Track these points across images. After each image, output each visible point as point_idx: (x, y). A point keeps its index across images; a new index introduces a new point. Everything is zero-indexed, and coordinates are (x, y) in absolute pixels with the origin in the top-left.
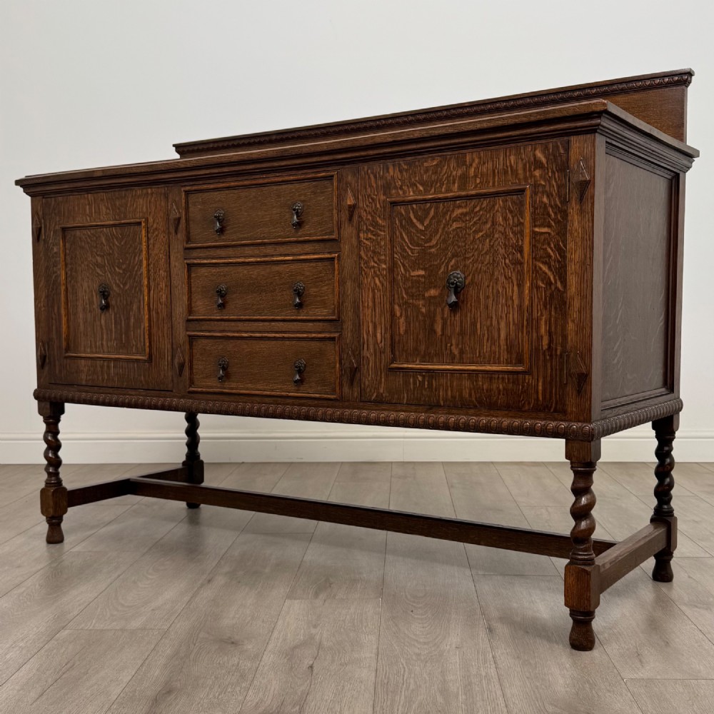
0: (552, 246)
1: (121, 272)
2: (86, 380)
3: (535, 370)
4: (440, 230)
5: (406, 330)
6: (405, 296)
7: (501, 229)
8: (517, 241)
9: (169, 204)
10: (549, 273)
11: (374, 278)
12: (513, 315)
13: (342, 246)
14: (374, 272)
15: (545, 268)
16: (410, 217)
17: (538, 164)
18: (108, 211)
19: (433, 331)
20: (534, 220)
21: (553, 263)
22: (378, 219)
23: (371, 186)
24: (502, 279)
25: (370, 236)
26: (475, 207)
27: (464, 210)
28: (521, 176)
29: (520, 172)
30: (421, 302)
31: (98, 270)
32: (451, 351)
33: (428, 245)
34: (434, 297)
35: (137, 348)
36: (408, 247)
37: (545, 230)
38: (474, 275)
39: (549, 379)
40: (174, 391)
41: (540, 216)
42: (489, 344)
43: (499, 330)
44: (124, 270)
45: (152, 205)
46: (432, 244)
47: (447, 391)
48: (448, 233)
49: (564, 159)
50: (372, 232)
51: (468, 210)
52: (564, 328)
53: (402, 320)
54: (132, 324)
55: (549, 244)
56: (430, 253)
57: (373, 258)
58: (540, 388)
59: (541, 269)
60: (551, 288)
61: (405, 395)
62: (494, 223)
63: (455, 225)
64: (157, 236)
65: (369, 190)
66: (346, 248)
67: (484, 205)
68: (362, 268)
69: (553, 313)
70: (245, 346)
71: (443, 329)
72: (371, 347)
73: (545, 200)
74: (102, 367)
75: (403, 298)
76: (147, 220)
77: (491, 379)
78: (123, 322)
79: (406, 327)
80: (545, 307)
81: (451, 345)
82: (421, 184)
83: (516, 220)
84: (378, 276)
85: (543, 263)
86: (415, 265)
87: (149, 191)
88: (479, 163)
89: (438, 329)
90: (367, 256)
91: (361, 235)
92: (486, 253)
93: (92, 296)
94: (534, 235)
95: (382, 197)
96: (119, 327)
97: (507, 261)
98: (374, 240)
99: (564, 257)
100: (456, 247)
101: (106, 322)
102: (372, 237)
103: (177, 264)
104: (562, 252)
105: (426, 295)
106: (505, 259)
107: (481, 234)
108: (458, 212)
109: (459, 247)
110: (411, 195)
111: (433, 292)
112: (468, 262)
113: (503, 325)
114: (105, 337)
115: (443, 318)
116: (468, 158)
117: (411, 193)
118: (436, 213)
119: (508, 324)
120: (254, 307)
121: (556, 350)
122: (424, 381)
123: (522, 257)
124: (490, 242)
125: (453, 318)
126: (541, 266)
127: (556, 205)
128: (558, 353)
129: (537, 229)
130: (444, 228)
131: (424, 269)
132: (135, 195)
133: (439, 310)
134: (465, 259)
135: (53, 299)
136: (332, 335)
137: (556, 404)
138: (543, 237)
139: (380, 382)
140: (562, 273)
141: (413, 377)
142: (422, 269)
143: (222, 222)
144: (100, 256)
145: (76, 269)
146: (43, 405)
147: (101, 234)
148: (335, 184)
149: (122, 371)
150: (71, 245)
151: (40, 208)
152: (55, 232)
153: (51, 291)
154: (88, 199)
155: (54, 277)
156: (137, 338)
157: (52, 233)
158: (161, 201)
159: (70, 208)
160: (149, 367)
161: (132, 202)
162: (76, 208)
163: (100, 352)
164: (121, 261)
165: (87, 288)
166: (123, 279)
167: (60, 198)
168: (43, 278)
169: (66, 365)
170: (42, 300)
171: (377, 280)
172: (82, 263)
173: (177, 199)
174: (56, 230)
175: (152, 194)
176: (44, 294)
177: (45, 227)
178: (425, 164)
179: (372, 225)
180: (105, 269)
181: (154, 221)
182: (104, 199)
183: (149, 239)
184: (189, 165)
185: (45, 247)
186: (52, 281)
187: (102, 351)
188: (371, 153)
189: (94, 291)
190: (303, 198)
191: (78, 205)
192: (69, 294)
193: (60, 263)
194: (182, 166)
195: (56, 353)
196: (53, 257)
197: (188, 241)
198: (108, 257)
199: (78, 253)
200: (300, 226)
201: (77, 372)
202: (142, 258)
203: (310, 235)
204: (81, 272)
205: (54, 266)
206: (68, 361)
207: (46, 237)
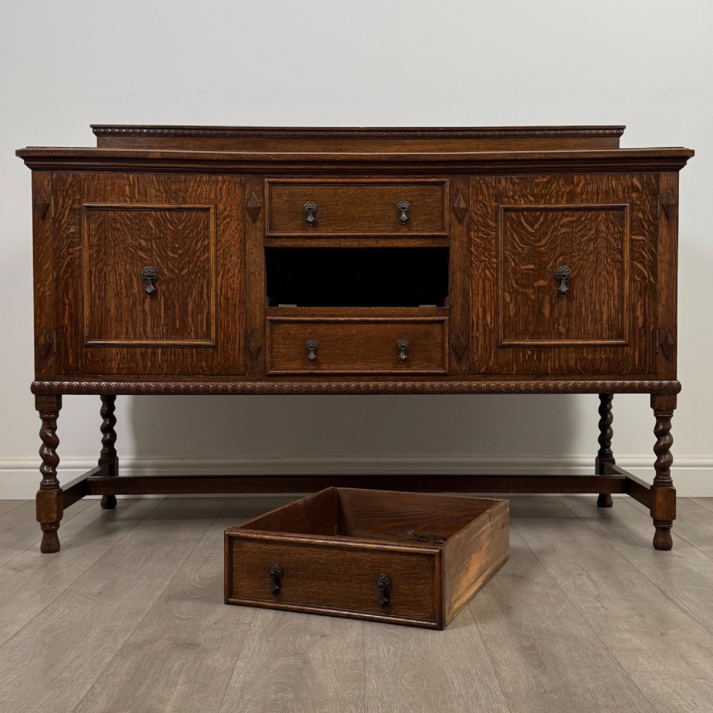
0: (646, 250)
1: (176, 256)
2: (118, 369)
3: (632, 344)
4: (549, 234)
5: (515, 314)
6: (514, 285)
7: (603, 235)
8: (618, 245)
9: (246, 193)
10: (644, 270)
11: (484, 270)
12: (614, 301)
13: (452, 241)
14: (485, 265)
15: (640, 266)
16: (521, 222)
17: (635, 189)
18: (159, 194)
19: (541, 314)
20: (632, 230)
21: (646, 262)
22: (489, 221)
23: (482, 194)
24: (604, 273)
25: (480, 234)
26: (580, 217)
27: (571, 219)
28: (621, 197)
29: (620, 193)
30: (530, 291)
31: (142, 254)
32: (558, 329)
33: (537, 245)
34: (544, 287)
35: (196, 333)
36: (519, 245)
37: (641, 238)
38: (579, 270)
39: (643, 349)
40: (247, 375)
41: (637, 227)
42: (593, 324)
43: (601, 312)
44: (181, 254)
45: (224, 192)
46: (540, 244)
47: (555, 361)
48: (557, 236)
49: (655, 187)
50: (484, 231)
51: (575, 219)
52: (655, 311)
53: (512, 306)
54: (190, 310)
55: (643, 249)
56: (539, 251)
57: (483, 253)
58: (637, 356)
59: (637, 266)
60: (645, 281)
61: (515, 368)
62: (597, 231)
63: (563, 230)
64: (228, 223)
65: (480, 198)
66: (456, 244)
67: (589, 216)
68: (472, 261)
69: (647, 300)
70: (340, 330)
71: (551, 312)
72: (481, 327)
73: (640, 215)
74: (144, 355)
75: (513, 287)
76: (216, 207)
77: (594, 351)
78: (177, 307)
79: (516, 310)
80: (640, 294)
81: (559, 325)
82: (532, 196)
83: (616, 229)
84: (488, 268)
85: (638, 262)
86: (525, 260)
87: (220, 178)
88: (586, 184)
89: (547, 312)
90: (477, 251)
91: (472, 234)
92: (591, 253)
93: (131, 280)
94: (632, 241)
95: (494, 204)
96: (170, 313)
97: (609, 260)
98: (484, 238)
99: (655, 259)
100: (563, 248)
101: (151, 307)
102: (483, 236)
103: (253, 251)
104: (654, 256)
105: (535, 285)
106: (607, 258)
107: (586, 238)
108: (565, 220)
109: (566, 247)
110: (523, 205)
111: (541, 283)
112: (574, 260)
113: (605, 309)
114: (149, 323)
115: (551, 304)
116: (576, 179)
117: (523, 202)
118: (545, 220)
119: (609, 308)
121: (650, 327)
122: (533, 354)
123: (622, 257)
124: (594, 245)
125: (560, 304)
126: (637, 264)
127: (649, 220)
128: (651, 329)
129: (634, 237)
130: (553, 232)
131: (535, 264)
132: (200, 181)
133: (547, 298)
134: (572, 257)
135: (67, 284)
136: (441, 318)
137: (650, 368)
138: (638, 243)
139: (490, 357)
140: (653, 270)
141: (523, 352)
142: (532, 264)
143: (314, 214)
144: (146, 239)
145: (106, 251)
146: (44, 398)
147: (148, 217)
148: (447, 189)
149: (175, 357)
150: (99, 225)
151: (49, 183)
152: (73, 210)
153: (64, 274)
154: (129, 180)
155: (68, 259)
156: (197, 323)
157: (67, 211)
158: (235, 189)
159: (99, 187)
160: (213, 352)
161: (195, 188)
162: (109, 188)
163: (141, 339)
164: (177, 246)
165: (123, 272)
166: (179, 264)
167: (83, 174)
168: (50, 259)
169: (86, 354)
170: (47, 283)
171: (487, 272)
172: (115, 245)
173: (257, 188)
174: (75, 209)
175: (224, 182)
176: (51, 277)
177: (56, 203)
178: (536, 180)
179: (483, 226)
180: (152, 253)
181: (225, 209)
182: (153, 181)
183: (217, 225)
184: (283, 159)
185: (54, 226)
186: (66, 263)
187: (144, 337)
188: (487, 167)
189: (135, 275)
190: (410, 198)
191: (113, 184)
192: (93, 278)
193: (80, 244)
194: (275, 159)
195: (69, 341)
196: (68, 237)
197: (271, 229)
198: (158, 241)
199: (110, 234)
200: (407, 222)
201: (103, 361)
202: (208, 244)
203: (417, 231)
204: (115, 254)
205: (69, 247)
206: (89, 349)
207: (58, 215)
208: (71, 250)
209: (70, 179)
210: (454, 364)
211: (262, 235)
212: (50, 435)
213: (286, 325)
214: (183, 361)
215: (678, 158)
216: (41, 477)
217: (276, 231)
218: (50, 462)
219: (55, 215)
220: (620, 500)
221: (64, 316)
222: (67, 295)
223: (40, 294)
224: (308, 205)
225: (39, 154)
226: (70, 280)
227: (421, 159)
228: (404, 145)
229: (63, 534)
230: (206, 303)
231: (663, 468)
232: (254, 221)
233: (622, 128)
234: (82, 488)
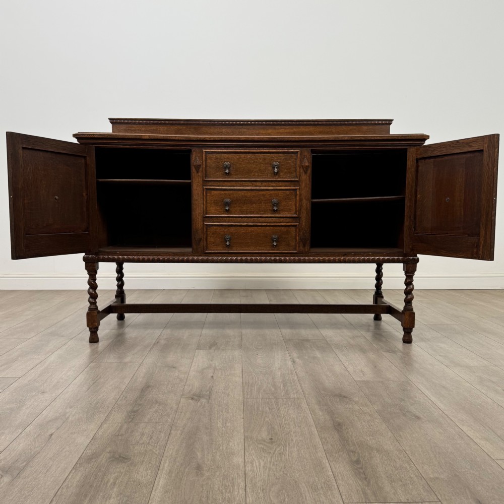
9: (193, 157)
13: (301, 183)
40: (194, 253)
66: (303, 185)
70: (242, 230)
103: (197, 188)
120: (248, 210)
136: (295, 224)
143: (229, 168)
146: (90, 264)
148: (299, 155)
173: (199, 155)
184: (212, 139)
188: (320, 144)
190: (279, 161)
194: (208, 139)
197: (206, 177)
200: (277, 173)
203: (283, 178)
210: (301, 248)
211: (201, 180)
212: (93, 283)
213: (214, 227)
215: (421, 140)
216: (88, 304)
217: (209, 178)
218: (93, 296)
220: (385, 317)
224: (227, 164)
225: (85, 136)
227: (285, 139)
228: (275, 129)
229: (100, 333)
231: (408, 302)
232: (198, 172)
233: (392, 120)
234: (109, 310)
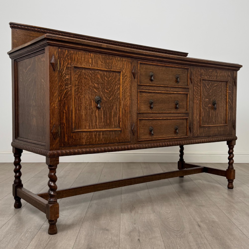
1: (108, 92)
2: (85, 142)
3: (228, 125)
5: (204, 116)
6: (204, 106)
7: (223, 90)
8: (226, 94)
9: (132, 66)
10: (230, 102)
12: (225, 111)
13: (189, 90)
16: (206, 84)
17: (229, 76)
18: (102, 64)
19: (209, 116)
21: (231, 99)
22: (199, 84)
23: (197, 74)
24: (223, 103)
26: (218, 84)
27: (216, 84)
30: (207, 108)
31: (95, 90)
32: (213, 121)
33: (209, 92)
34: (210, 107)
35: (115, 125)
36: (205, 92)
38: (218, 101)
39: (230, 127)
40: (131, 142)
42: (220, 119)
44: (109, 91)
45: (125, 65)
47: (212, 132)
48: (213, 90)
49: (233, 76)
52: (232, 115)
53: (203, 113)
54: (112, 115)
55: (230, 95)
56: (209, 95)
57: (197, 95)
58: (229, 129)
60: (231, 105)
61: (204, 134)
63: (215, 88)
64: (126, 78)
65: (197, 75)
66: (190, 91)
67: (220, 84)
68: (194, 97)
69: (231, 111)
70: (159, 122)
72: (196, 121)
73: (230, 85)
74: (95, 135)
76: (122, 71)
77: (221, 128)
78: (108, 114)
81: (213, 119)
82: (209, 76)
83: (225, 88)
84: (198, 100)
85: (229, 99)
86: (206, 97)
87: (124, 59)
88: (220, 73)
89: (211, 115)
90: (195, 94)
91: (194, 87)
92: (220, 96)
93: (91, 102)
95: (200, 78)
96: (105, 116)
97: (224, 98)
100: (215, 94)
101: (98, 114)
102: (197, 88)
103: (134, 91)
104: (232, 97)
105: (208, 106)
111: (210, 105)
113: (223, 114)
114: (98, 121)
115: (212, 112)
116: (218, 71)
117: (206, 78)
118: (211, 84)
120: (163, 108)
121: (231, 120)
122: (208, 130)
124: (221, 93)
127: (232, 86)
129: (229, 91)
130: (213, 88)
131: (208, 99)
132: (117, 59)
133: (211, 110)
134: (216, 97)
135: (65, 103)
137: (231, 132)
138: (229, 93)
139: (198, 131)
140: (232, 102)
141: (205, 129)
144: (97, 84)
145: (81, 88)
147: (98, 74)
148: (189, 71)
149: (107, 136)
150: (79, 76)
151: (57, 53)
152: (67, 68)
153: (63, 98)
154: (91, 56)
155: (65, 91)
156: (115, 121)
157: (65, 68)
158: (129, 64)
159: (79, 58)
160: (120, 133)
161: (115, 62)
162: (83, 59)
163: (94, 128)
164: (108, 87)
165: (88, 98)
166: (109, 95)
167: (72, 51)
168: (57, 91)
169: (73, 136)
170: (56, 103)
171: (198, 101)
172: (85, 86)
173: (136, 65)
174: (69, 67)
175: (125, 61)
176: (57, 100)
177: (60, 64)
178: (210, 71)
179: (197, 85)
180: (99, 90)
181: (125, 72)
182: (100, 58)
183: (123, 79)
185: (59, 75)
186: (64, 93)
187: (96, 127)
189: (93, 100)
191: (84, 57)
192: (76, 100)
193: (71, 84)
195: (65, 131)
196: (65, 81)
197: (140, 82)
198: (101, 85)
199: (83, 81)
201: (80, 139)
202: (120, 87)
204: (85, 90)
205: (66, 85)
206: (74, 134)
207: (61, 70)
208: (66, 87)
209: (66, 53)
210: (189, 134)
213: (143, 121)
214: (110, 138)
215: (238, 67)
219: (60, 69)
221: (63, 119)
222: (65, 108)
223: (53, 108)
226: (66, 101)
230: (118, 112)
232: (134, 78)
